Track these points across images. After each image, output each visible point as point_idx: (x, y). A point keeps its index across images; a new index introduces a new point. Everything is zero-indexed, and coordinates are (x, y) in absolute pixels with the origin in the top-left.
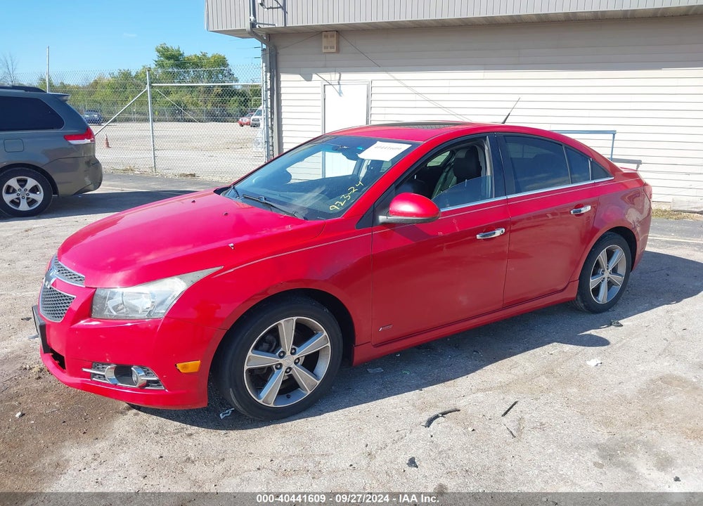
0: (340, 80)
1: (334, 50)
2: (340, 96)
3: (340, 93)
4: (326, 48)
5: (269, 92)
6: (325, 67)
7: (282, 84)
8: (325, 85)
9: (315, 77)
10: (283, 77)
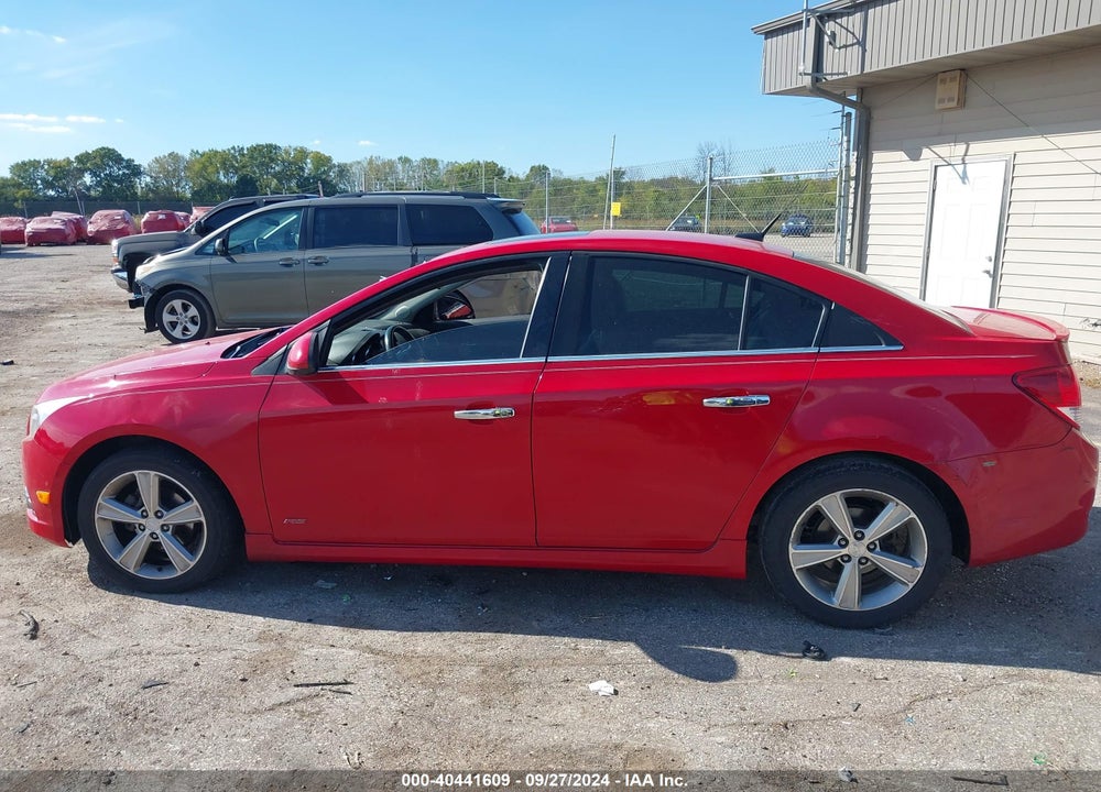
0: (965, 155)
1: (954, 104)
2: (964, 183)
3: (964, 178)
4: (942, 101)
5: (853, 183)
6: (939, 134)
7: (875, 169)
8: (936, 167)
9: (926, 152)
10: (877, 157)
